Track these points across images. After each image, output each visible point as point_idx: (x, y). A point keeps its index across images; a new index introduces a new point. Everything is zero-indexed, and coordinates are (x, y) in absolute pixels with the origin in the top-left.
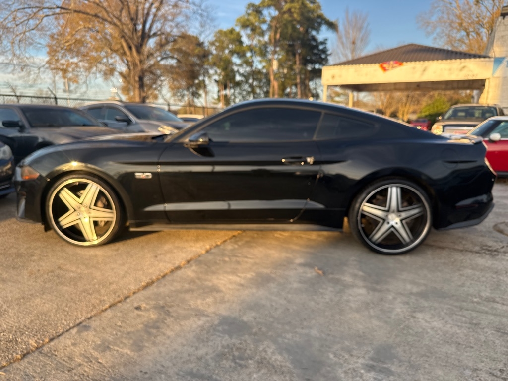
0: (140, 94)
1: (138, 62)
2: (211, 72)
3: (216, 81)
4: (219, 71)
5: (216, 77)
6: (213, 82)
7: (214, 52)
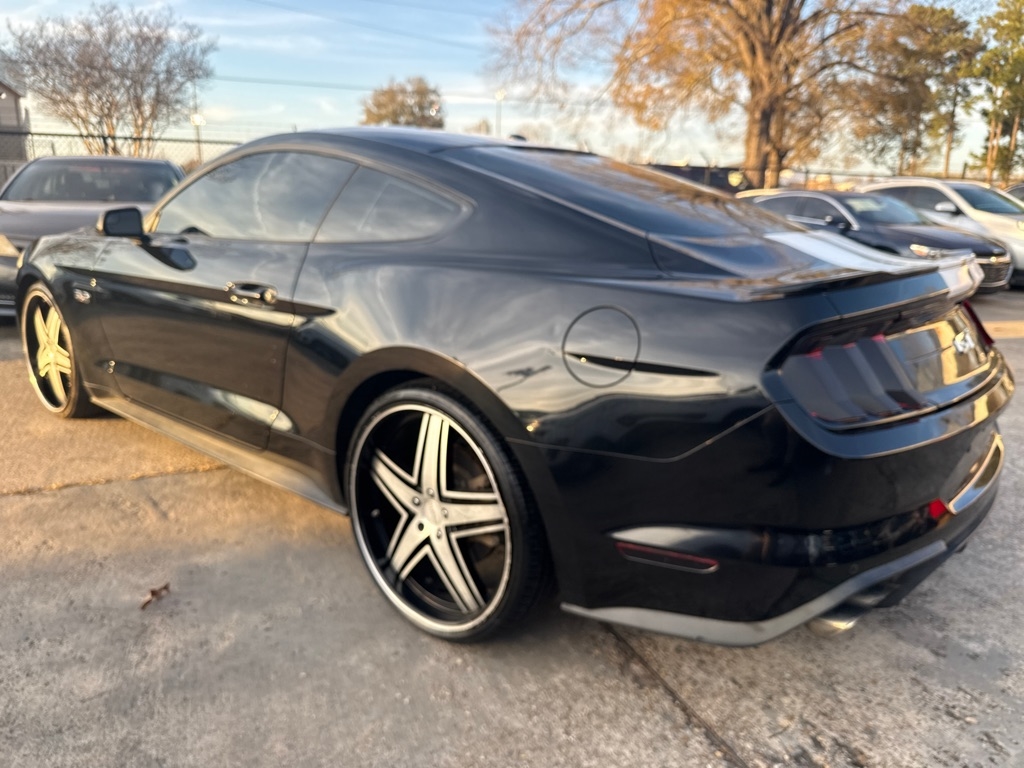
0: (759, 149)
1: (765, 79)
2: (977, 91)
3: (985, 113)
4: (999, 91)
5: (988, 105)
6: (977, 116)
7: (993, 44)
